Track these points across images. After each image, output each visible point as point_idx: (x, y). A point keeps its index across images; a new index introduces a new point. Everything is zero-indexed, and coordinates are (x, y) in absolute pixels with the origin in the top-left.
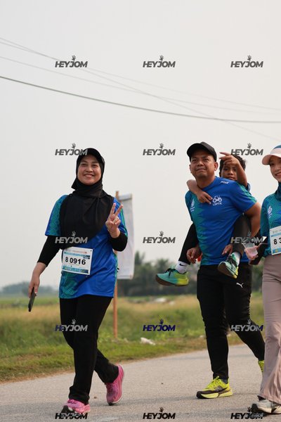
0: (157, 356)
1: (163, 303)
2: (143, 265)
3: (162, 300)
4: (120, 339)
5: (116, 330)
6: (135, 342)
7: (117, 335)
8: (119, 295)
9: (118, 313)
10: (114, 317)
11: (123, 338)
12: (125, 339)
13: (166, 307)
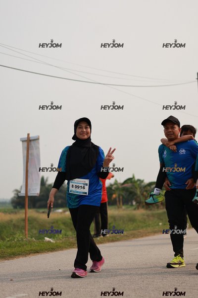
0: (56, 251)
1: (61, 213)
2: (47, 186)
3: (60, 210)
4: (29, 239)
5: (27, 232)
6: (40, 240)
7: (27, 236)
8: (29, 208)
9: (28, 220)
10: (26, 223)
11: (32, 238)
12: (33, 238)
13: (63, 215)
